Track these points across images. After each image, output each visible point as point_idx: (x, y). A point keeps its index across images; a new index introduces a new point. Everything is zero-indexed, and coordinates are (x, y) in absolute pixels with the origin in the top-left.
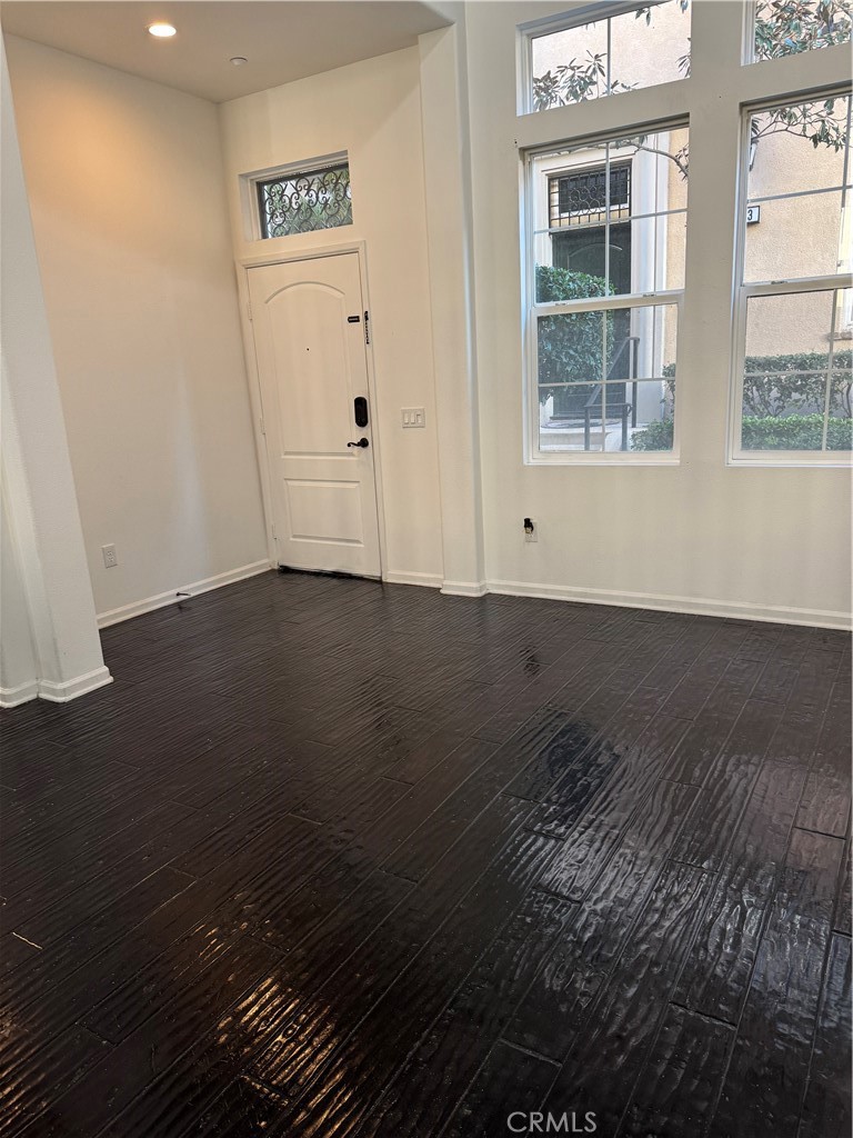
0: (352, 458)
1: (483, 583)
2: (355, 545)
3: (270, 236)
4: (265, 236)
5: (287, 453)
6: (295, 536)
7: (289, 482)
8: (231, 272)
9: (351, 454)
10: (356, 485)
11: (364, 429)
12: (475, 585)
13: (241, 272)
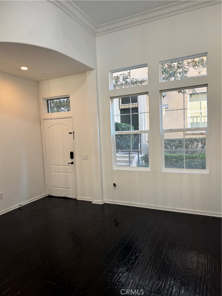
0: (69, 167)
1: (103, 200)
2: (70, 189)
3: (50, 112)
4: (48, 112)
5: (52, 165)
6: (53, 187)
7: (52, 173)
8: (40, 121)
9: (69, 166)
10: (70, 173)
11: (73, 160)
12: (101, 201)
13: (42, 121)
